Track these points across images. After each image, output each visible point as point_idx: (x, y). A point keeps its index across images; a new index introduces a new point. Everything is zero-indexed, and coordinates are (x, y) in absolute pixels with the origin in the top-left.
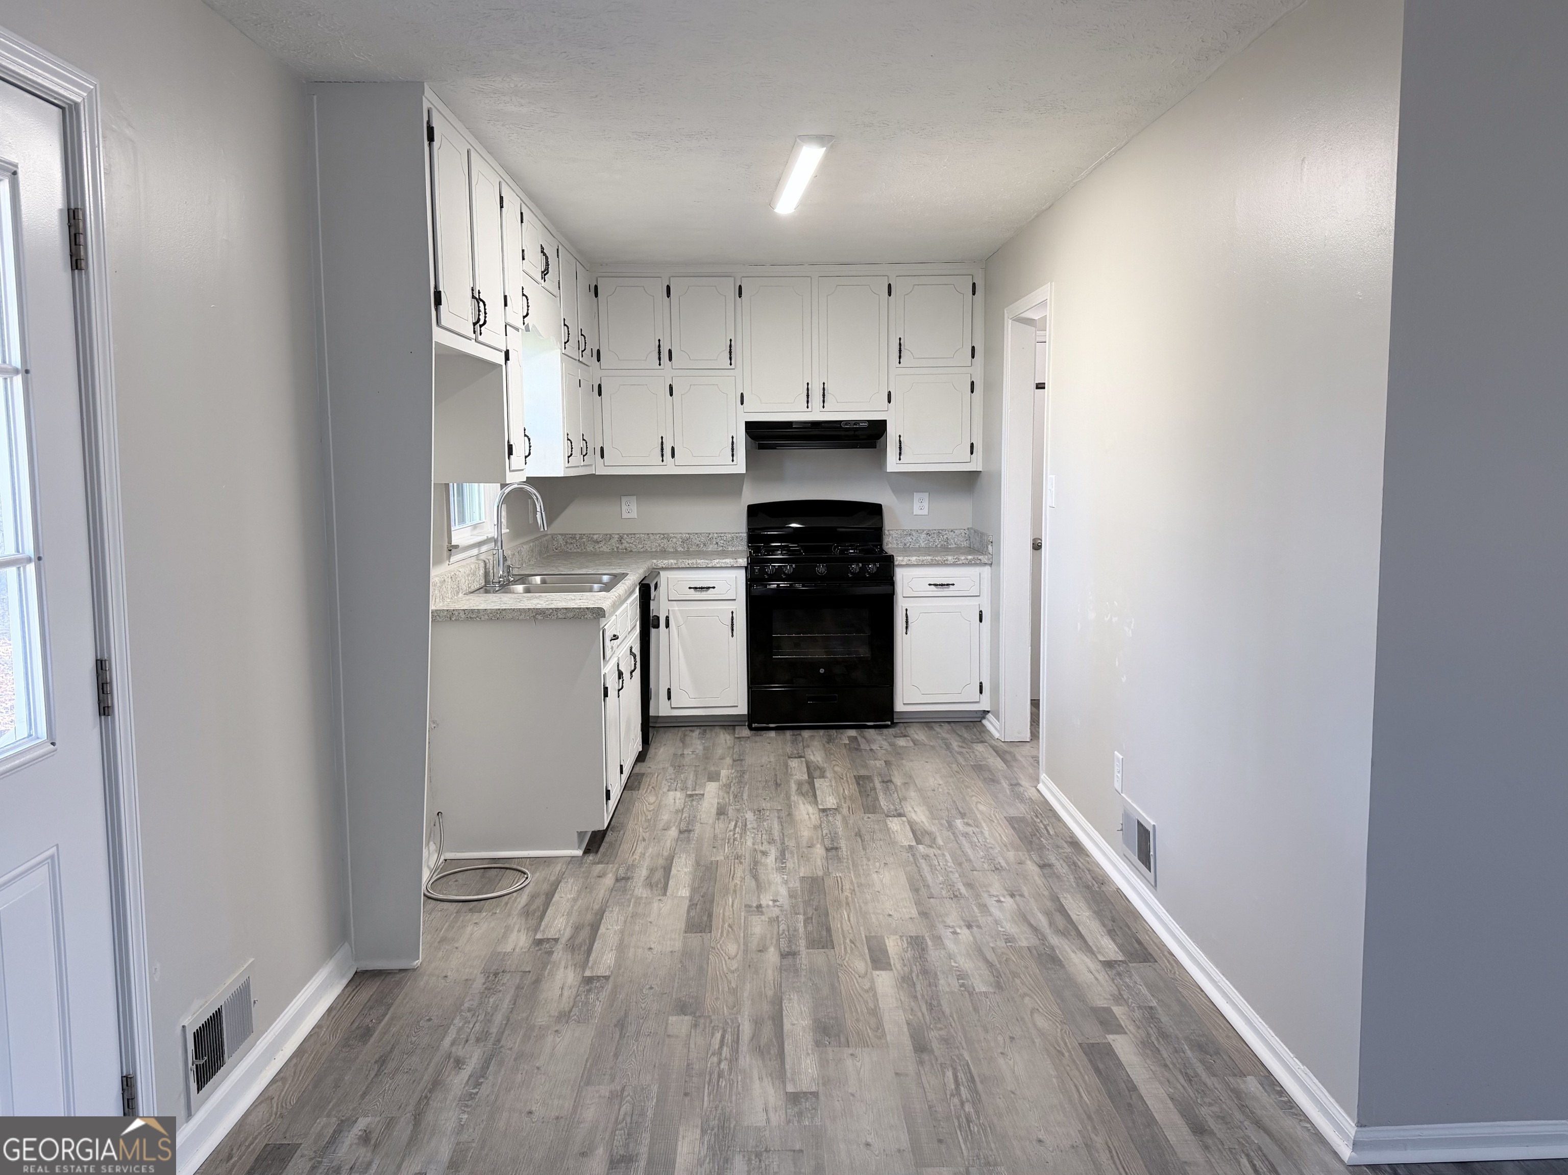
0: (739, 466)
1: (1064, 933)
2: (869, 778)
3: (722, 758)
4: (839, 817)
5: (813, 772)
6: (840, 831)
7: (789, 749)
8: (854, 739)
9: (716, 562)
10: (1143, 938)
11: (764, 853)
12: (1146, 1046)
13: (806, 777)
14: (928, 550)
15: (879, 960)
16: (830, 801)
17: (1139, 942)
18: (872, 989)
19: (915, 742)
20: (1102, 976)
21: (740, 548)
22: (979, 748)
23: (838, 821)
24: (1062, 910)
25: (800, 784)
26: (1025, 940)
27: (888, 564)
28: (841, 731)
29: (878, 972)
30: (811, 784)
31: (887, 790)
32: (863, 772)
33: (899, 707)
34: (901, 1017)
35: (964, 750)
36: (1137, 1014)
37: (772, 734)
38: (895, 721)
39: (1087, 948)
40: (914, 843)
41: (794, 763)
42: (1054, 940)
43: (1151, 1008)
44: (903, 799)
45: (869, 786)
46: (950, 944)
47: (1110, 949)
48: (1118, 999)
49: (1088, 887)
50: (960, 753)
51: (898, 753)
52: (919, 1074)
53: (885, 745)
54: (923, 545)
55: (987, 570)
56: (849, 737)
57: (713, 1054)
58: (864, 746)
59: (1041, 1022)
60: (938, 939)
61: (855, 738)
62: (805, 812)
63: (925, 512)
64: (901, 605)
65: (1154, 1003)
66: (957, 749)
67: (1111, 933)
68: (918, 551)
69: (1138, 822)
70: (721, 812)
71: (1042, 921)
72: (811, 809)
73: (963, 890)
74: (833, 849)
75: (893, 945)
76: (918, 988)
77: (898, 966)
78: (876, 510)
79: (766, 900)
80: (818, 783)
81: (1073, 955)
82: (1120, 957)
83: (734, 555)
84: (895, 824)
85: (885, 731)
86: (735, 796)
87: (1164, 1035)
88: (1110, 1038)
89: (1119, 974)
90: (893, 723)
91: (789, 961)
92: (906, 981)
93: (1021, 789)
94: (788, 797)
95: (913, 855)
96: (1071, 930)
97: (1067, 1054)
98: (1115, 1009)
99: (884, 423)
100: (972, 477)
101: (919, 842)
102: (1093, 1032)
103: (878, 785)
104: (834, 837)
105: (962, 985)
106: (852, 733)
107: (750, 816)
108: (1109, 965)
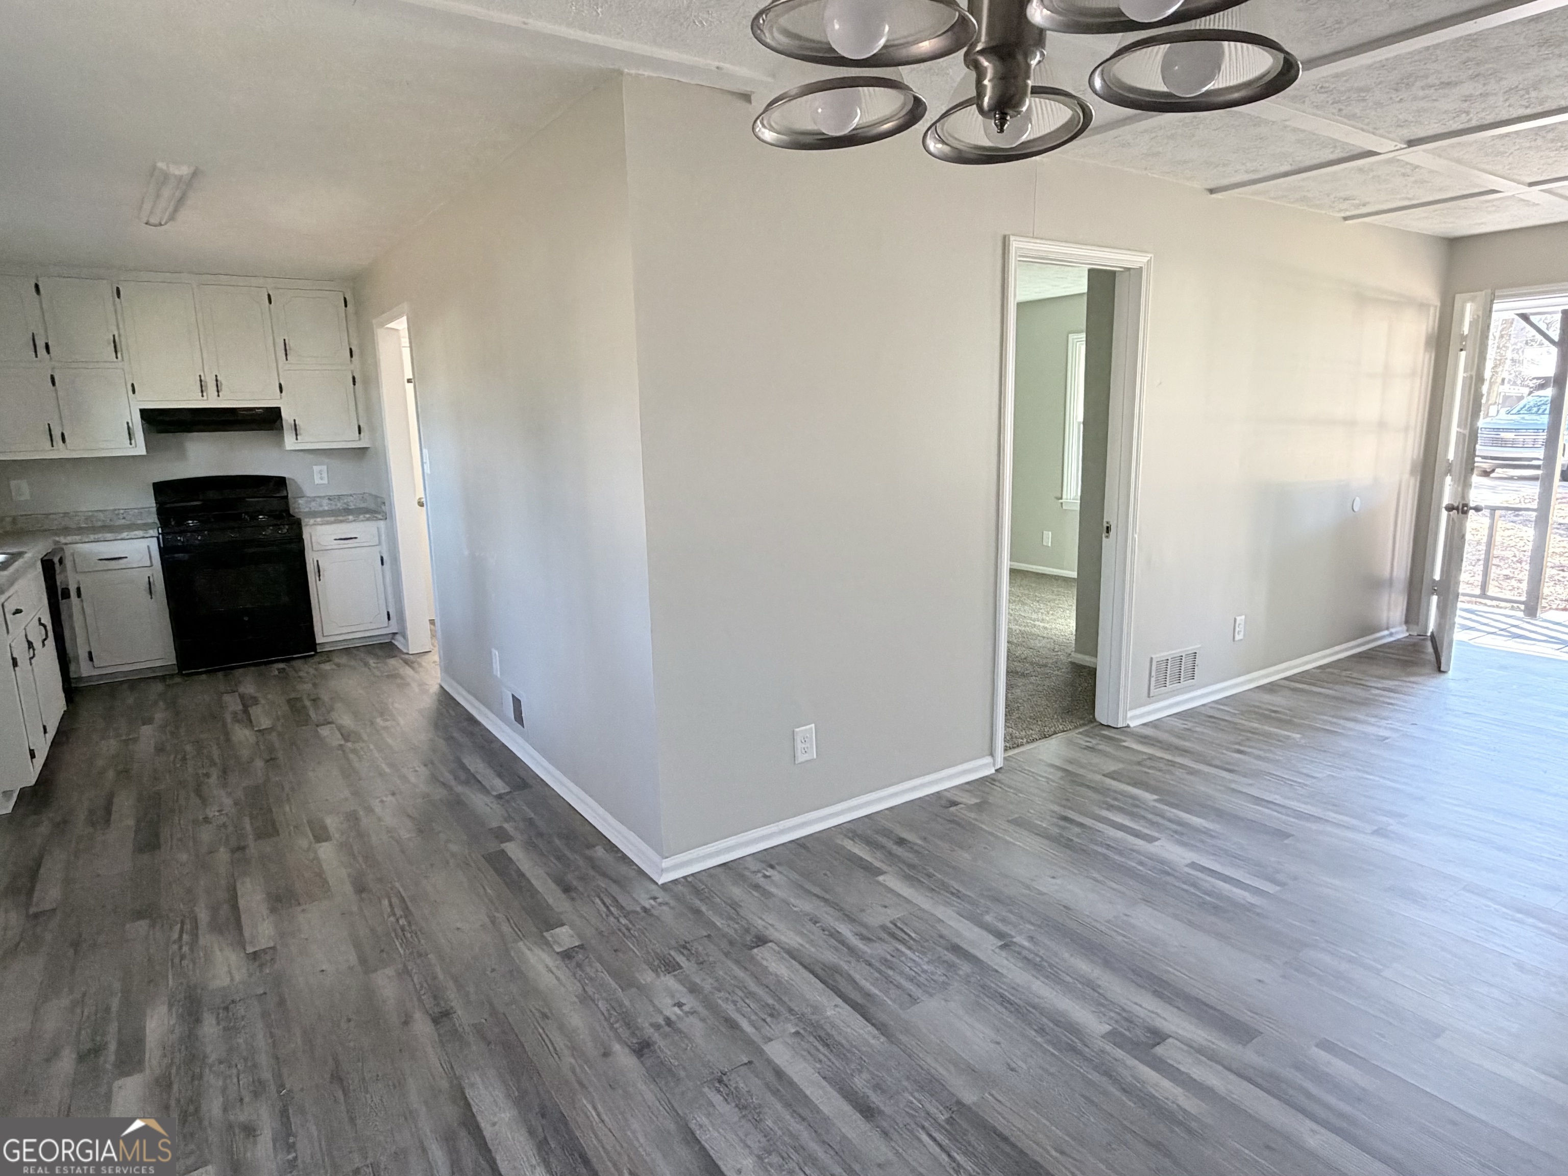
0: (140, 449)
1: (466, 783)
2: (299, 699)
3: (156, 703)
4: (274, 734)
5: (247, 703)
6: (277, 745)
7: (222, 688)
8: (281, 671)
9: (124, 535)
10: (522, 773)
11: (207, 775)
12: (530, 846)
13: (240, 707)
14: (333, 513)
15: (321, 835)
16: (265, 723)
17: (520, 777)
18: (316, 858)
19: (338, 665)
20: (496, 806)
21: (151, 521)
22: (392, 662)
23: (274, 737)
24: (463, 767)
25: (235, 714)
26: (439, 793)
27: (296, 525)
28: (268, 666)
29: (319, 845)
30: (246, 711)
31: (317, 708)
32: (293, 695)
33: (319, 640)
34: (343, 872)
35: (379, 665)
36: (521, 825)
37: (204, 677)
38: (318, 651)
39: (485, 790)
40: (342, 742)
41: (227, 698)
42: (459, 789)
43: (530, 819)
44: (331, 709)
45: (299, 705)
46: (378, 810)
47: (500, 786)
48: (509, 819)
49: (483, 747)
50: (377, 667)
51: (324, 676)
52: (361, 909)
53: (312, 671)
54: (326, 508)
55: (382, 524)
56: (278, 669)
57: (174, 942)
58: (292, 673)
59: (454, 848)
60: (370, 810)
61: (284, 669)
62: (242, 735)
63: (325, 481)
64: (311, 558)
65: (532, 815)
66: (374, 665)
67: (500, 775)
68: (323, 514)
69: (513, 696)
70: (160, 749)
71: (449, 778)
72: (247, 732)
73: (387, 770)
74: (271, 761)
75: (332, 822)
76: (355, 848)
77: (337, 836)
78: (281, 482)
79: (212, 812)
80: (253, 710)
81: (473, 797)
82: (508, 790)
83: (145, 527)
84: (324, 731)
85: (312, 661)
86: (172, 733)
87: (540, 835)
88: (503, 846)
89: (508, 801)
90: (316, 653)
91: (238, 855)
92: (345, 847)
93: (427, 687)
94: (224, 725)
95: (344, 751)
96: (472, 780)
97: (473, 864)
98: (506, 826)
99: (278, 410)
100: (361, 452)
101: (347, 740)
102: (492, 846)
103: (308, 703)
104: (271, 749)
105: (391, 837)
106: (281, 665)
107: (188, 748)
108: (500, 797)
